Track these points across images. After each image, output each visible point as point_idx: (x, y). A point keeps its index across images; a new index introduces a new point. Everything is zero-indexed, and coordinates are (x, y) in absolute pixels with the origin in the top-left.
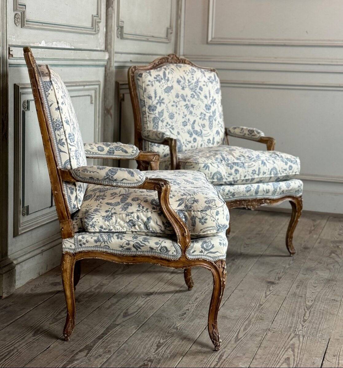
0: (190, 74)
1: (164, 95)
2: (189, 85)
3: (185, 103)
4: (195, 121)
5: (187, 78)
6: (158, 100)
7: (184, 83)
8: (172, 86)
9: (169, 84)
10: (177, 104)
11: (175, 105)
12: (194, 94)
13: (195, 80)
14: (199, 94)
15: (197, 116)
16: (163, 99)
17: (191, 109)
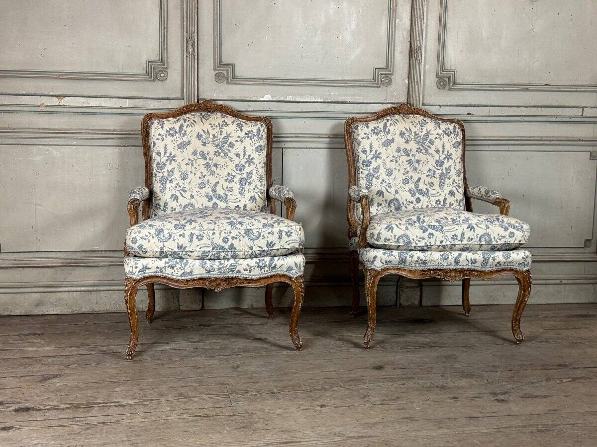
0: (218, 128)
1: (177, 152)
2: (214, 141)
3: (205, 162)
4: (217, 183)
5: (212, 132)
6: (168, 157)
7: (206, 138)
8: (189, 141)
9: (185, 139)
10: (194, 162)
11: (191, 163)
12: (220, 151)
13: (224, 134)
14: (227, 151)
15: (424, 173)
16: (174, 156)
17: (416, 165)
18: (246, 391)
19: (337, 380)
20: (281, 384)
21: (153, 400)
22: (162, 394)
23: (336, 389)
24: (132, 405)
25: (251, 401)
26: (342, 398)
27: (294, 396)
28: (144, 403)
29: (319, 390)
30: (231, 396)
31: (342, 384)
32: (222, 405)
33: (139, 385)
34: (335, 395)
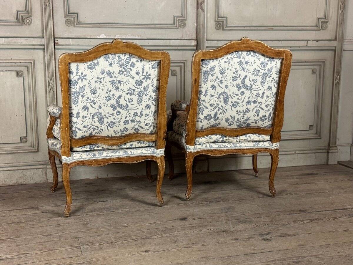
18: (93, 243)
19: (156, 230)
20: (117, 235)
21: (25, 254)
22: (31, 249)
23: (156, 237)
24: (9, 258)
25: (96, 250)
26: (160, 244)
27: (126, 244)
28: (19, 256)
29: (144, 238)
30: (82, 247)
31: (160, 233)
32: (75, 255)
33: (15, 242)
34: (155, 242)
